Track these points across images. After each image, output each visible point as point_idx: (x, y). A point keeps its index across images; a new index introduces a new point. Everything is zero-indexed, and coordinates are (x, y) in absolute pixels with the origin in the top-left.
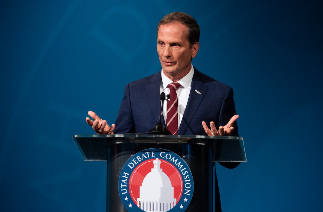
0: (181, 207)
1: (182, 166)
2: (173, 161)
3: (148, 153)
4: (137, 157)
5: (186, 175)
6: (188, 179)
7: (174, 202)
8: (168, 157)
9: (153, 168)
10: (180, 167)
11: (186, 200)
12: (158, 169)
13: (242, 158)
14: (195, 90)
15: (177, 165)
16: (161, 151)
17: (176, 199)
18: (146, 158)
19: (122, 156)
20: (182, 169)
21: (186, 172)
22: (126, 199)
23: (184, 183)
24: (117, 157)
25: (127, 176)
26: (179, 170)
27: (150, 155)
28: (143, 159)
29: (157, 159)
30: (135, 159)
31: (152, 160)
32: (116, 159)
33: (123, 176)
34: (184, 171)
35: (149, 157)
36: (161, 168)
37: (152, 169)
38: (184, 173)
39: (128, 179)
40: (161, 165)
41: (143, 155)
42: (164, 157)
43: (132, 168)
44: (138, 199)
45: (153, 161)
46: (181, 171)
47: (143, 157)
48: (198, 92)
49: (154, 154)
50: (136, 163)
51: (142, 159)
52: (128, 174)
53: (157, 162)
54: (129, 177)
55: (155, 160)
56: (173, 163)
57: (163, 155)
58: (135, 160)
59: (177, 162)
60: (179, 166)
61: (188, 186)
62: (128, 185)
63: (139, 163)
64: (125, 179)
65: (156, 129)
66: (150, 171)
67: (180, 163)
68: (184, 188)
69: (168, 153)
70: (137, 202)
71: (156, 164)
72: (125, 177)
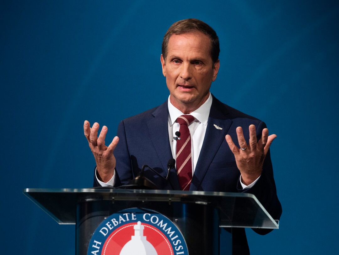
1: (173, 233)
2: (161, 226)
3: (127, 214)
4: (112, 220)
5: (178, 246)
6: (180, 251)
8: (155, 220)
9: (134, 235)
10: (170, 234)
12: (140, 237)
14: (215, 125)
15: (166, 231)
16: (144, 212)
18: (124, 221)
20: (172, 237)
21: (179, 242)
24: (88, 218)
25: (98, 245)
26: (169, 239)
27: (130, 217)
28: (120, 223)
29: (139, 223)
30: (109, 222)
31: (133, 224)
32: (86, 221)
33: (93, 246)
34: (175, 240)
35: (128, 220)
36: (144, 235)
37: (132, 237)
38: (175, 243)
39: (101, 250)
40: (144, 231)
41: (120, 217)
42: (148, 221)
43: (105, 235)
45: (133, 226)
46: (172, 239)
47: (120, 220)
48: (218, 128)
49: (135, 216)
50: (111, 229)
51: (119, 222)
52: (100, 243)
53: (139, 227)
54: (101, 247)
55: (137, 224)
56: (161, 229)
57: (147, 217)
58: (109, 224)
59: (167, 228)
60: (168, 233)
64: (96, 249)
65: (136, 182)
66: (130, 239)
67: (170, 229)
69: (154, 214)
71: (138, 230)
72: (96, 247)
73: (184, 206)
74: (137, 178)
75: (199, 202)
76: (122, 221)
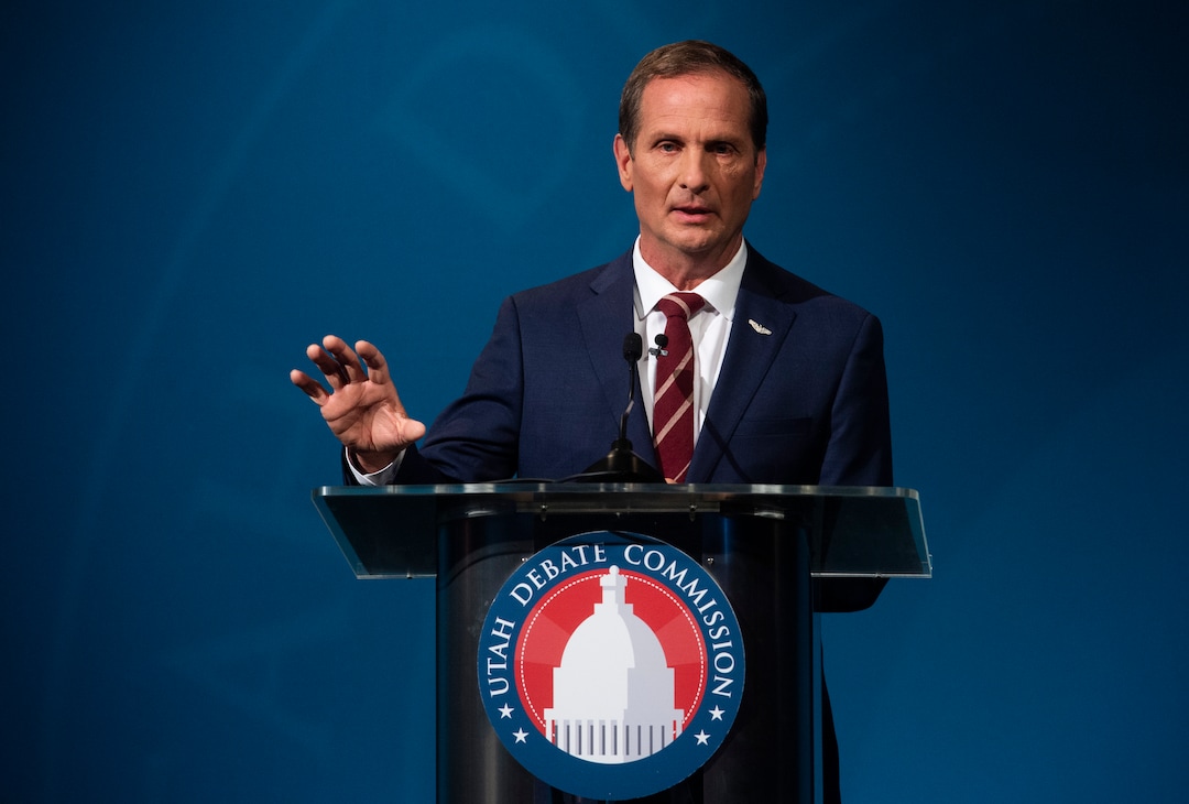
0: (702, 738)
1: (703, 593)
2: (672, 577)
3: (581, 548)
4: (543, 564)
5: (716, 627)
6: (723, 639)
7: (675, 722)
8: (654, 560)
9: (600, 601)
10: (695, 597)
11: (717, 714)
12: (617, 606)
13: (915, 564)
14: (751, 322)
15: (684, 589)
16: (626, 541)
17: (682, 712)
18: (574, 565)
19: (490, 562)
20: (702, 603)
21: (719, 616)
22: (506, 712)
23: (711, 654)
24: (472, 563)
25: (507, 630)
27: (590, 555)
28: (564, 570)
29: (614, 569)
30: (534, 570)
31: (598, 574)
32: (467, 571)
33: (494, 632)
34: (710, 612)
35: (584, 562)
36: (627, 601)
37: (597, 606)
38: (709, 620)
40: (628, 590)
41: (564, 555)
42: (638, 563)
43: (524, 603)
44: (546, 711)
45: (598, 579)
46: (701, 610)
47: (564, 563)
48: (759, 329)
49: (603, 551)
51: (560, 569)
52: (512, 625)
53: (613, 582)
54: (515, 634)
55: (607, 572)
56: (670, 585)
57: (635, 555)
58: (534, 575)
59: (687, 581)
60: (691, 594)
61: (724, 663)
62: (511, 662)
63: (551, 585)
64: (502, 641)
65: (610, 463)
66: (591, 612)
67: (694, 583)
68: (711, 672)
69: (654, 547)
70: (544, 722)
71: (610, 588)
72: (500, 634)
73: (726, 524)
74: (611, 456)
75: (764, 514)
76: (568, 566)
